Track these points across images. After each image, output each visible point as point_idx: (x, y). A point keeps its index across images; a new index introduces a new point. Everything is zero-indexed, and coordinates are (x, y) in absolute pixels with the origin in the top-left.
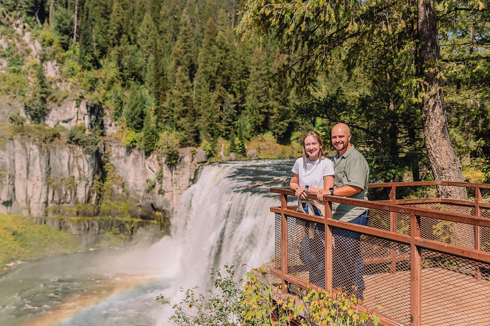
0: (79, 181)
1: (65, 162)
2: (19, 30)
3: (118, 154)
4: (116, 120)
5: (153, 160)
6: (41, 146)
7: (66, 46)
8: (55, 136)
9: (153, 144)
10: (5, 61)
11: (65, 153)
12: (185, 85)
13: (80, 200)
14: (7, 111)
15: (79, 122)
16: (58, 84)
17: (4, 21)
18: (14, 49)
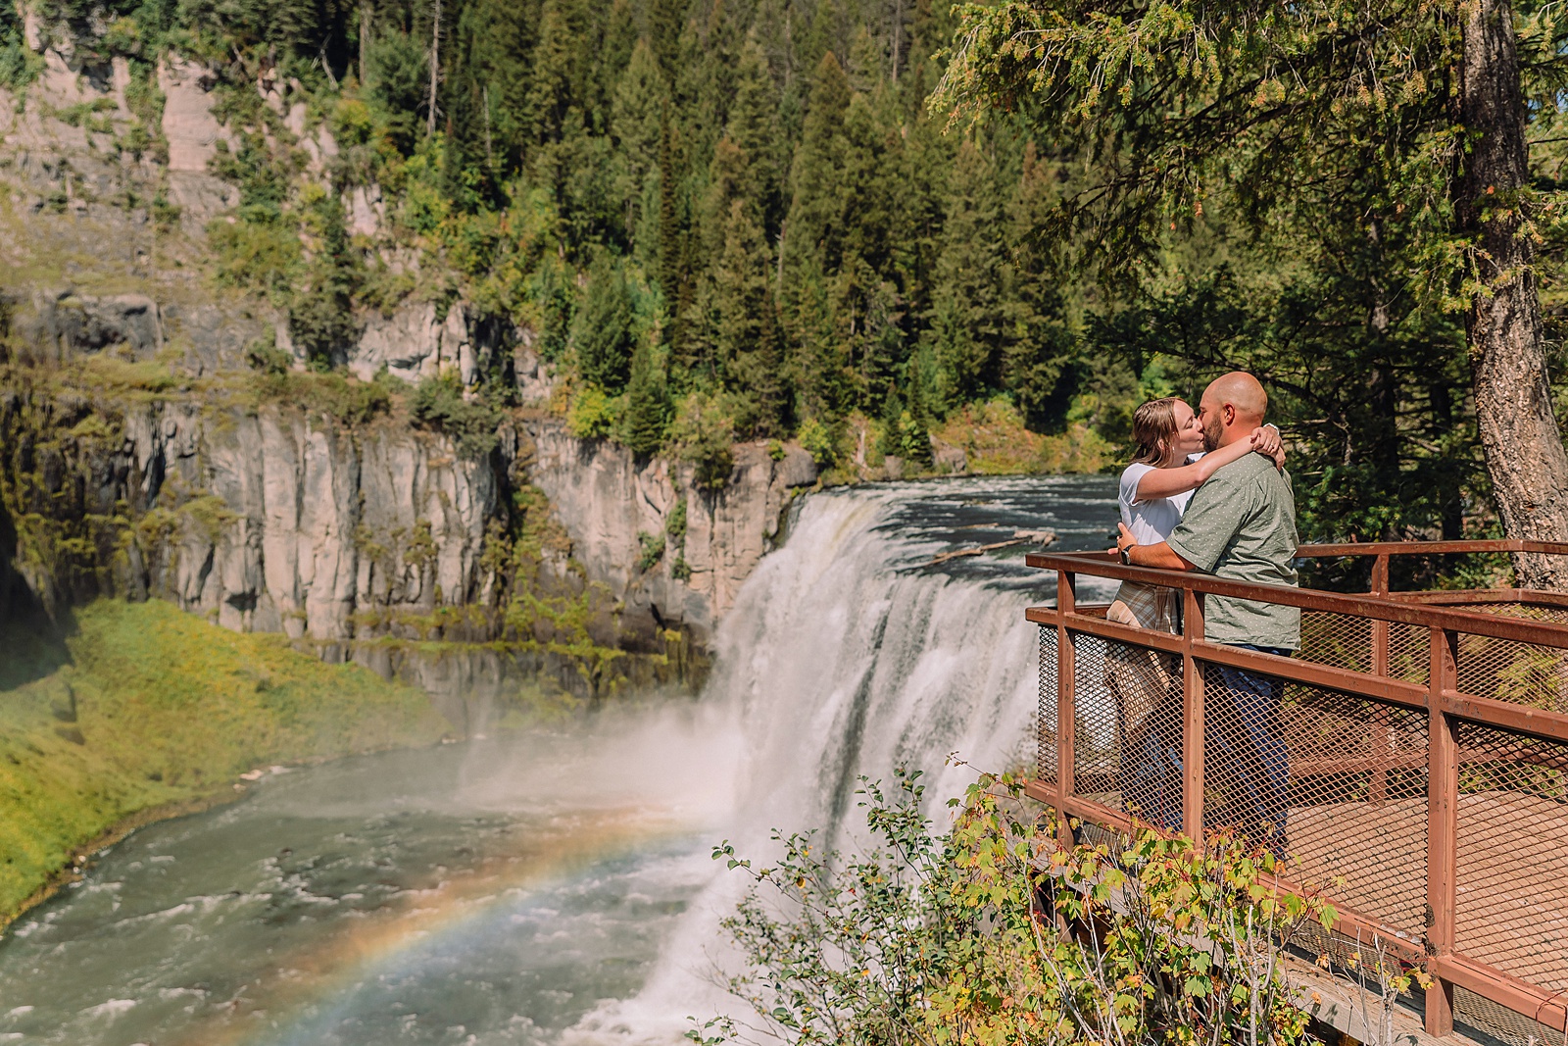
0: (443, 539)
1: (404, 481)
2: (274, 100)
3: (556, 458)
4: (550, 359)
5: (658, 477)
6: (337, 436)
7: (407, 144)
8: (375, 406)
9: (657, 430)
10: (234, 189)
11: (405, 457)
12: (754, 256)
13: (447, 593)
14: (240, 334)
15: (443, 364)
16: (385, 255)
17: (232, 72)
18: (260, 154)
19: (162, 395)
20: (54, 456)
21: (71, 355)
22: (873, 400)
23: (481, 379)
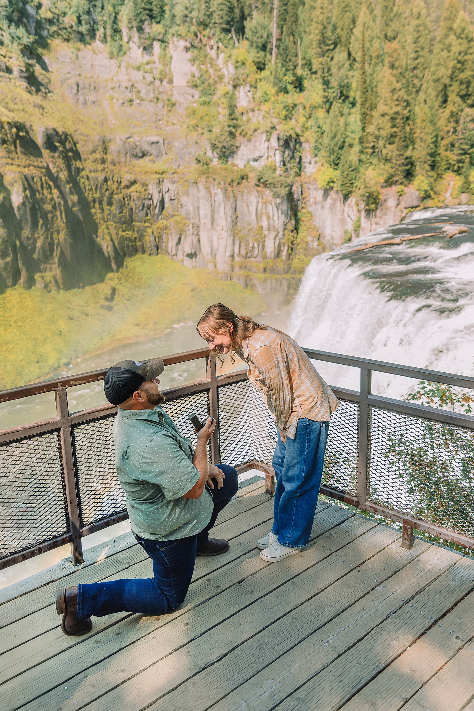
0: (267, 232)
1: (253, 209)
2: (213, 53)
3: (315, 198)
4: (316, 156)
5: (351, 205)
6: (227, 190)
7: (262, 66)
8: (243, 178)
9: (352, 184)
10: (197, 92)
11: (253, 199)
13: (268, 255)
14: (193, 150)
15: (269, 159)
16: (250, 114)
17: (196, 43)
18: (206, 76)
19: (162, 176)
20: (120, 200)
21: (130, 161)
22: (459, 167)
23: (284, 165)
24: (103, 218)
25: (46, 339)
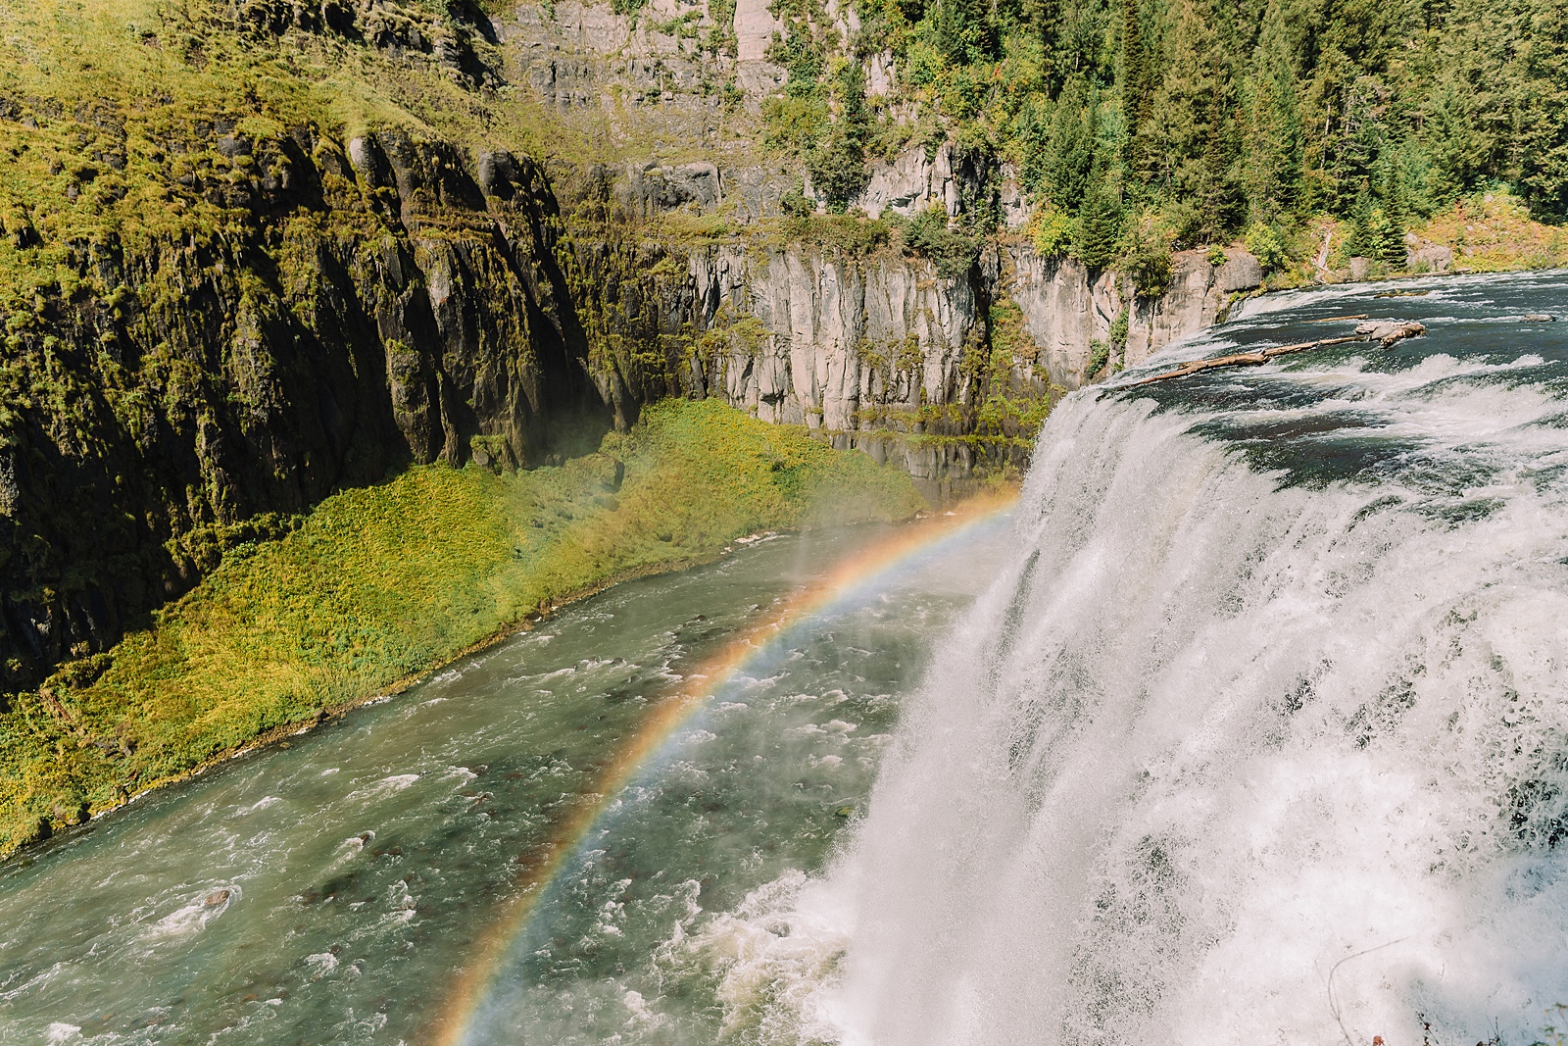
0: (927, 349)
1: (898, 302)
3: (1028, 277)
4: (1029, 189)
5: (1108, 289)
6: (845, 265)
7: (917, 12)
8: (877, 241)
9: (1108, 244)
11: (899, 281)
12: (1205, 57)
13: (930, 394)
14: (776, 187)
15: (932, 199)
16: (893, 110)
18: (804, 38)
19: (717, 240)
20: (633, 290)
21: (653, 212)
22: (1344, 201)
23: (963, 210)
24: (600, 327)
25: (493, 564)
